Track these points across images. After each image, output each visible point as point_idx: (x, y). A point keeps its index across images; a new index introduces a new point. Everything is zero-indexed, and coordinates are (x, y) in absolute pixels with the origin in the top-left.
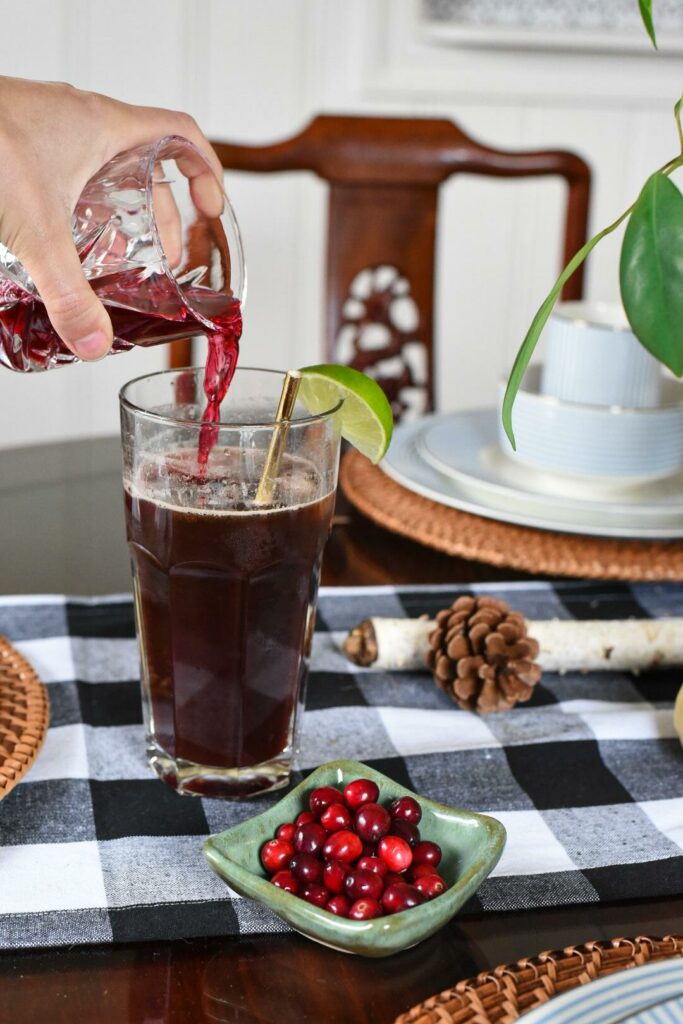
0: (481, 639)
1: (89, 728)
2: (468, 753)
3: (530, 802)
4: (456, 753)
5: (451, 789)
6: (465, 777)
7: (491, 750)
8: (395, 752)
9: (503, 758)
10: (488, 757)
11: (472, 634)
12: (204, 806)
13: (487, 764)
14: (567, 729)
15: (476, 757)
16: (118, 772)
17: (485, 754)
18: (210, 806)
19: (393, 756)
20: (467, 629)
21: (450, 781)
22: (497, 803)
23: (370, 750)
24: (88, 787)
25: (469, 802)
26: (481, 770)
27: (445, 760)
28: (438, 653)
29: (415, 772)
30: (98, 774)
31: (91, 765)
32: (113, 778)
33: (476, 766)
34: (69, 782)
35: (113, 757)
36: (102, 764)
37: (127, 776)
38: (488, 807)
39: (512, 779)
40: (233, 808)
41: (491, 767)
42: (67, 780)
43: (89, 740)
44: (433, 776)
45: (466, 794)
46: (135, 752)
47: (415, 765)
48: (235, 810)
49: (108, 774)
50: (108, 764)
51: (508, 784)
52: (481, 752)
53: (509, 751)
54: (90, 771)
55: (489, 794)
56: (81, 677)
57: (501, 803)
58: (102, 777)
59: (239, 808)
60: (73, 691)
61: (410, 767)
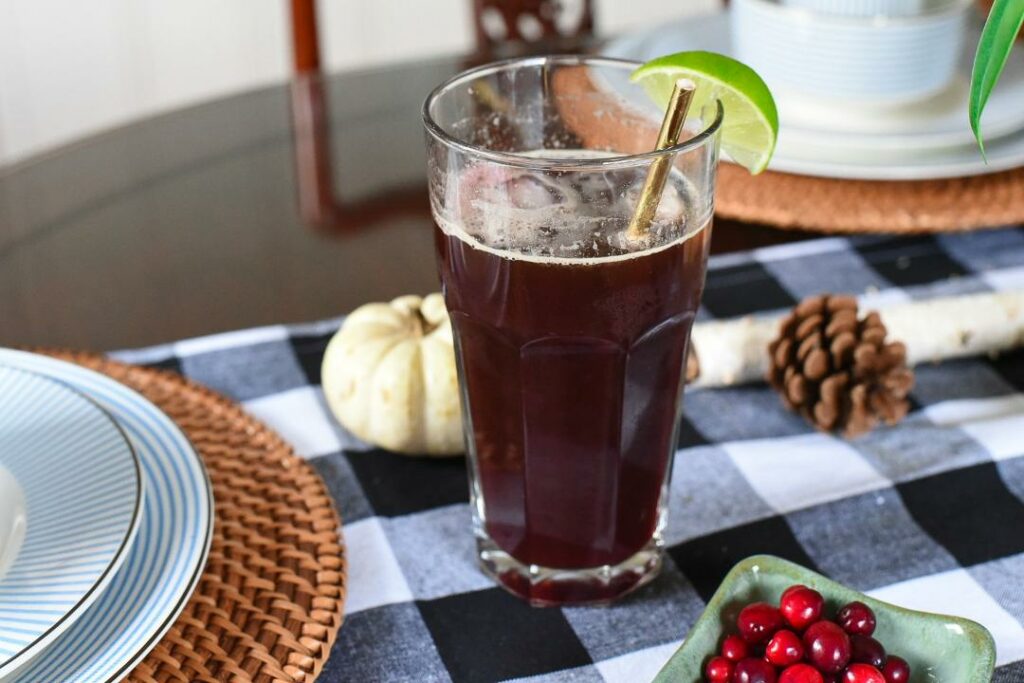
0: (848, 353)
1: (385, 521)
2: (856, 499)
3: (951, 559)
4: (842, 501)
5: (853, 550)
6: (862, 534)
7: (882, 492)
8: (768, 508)
9: (896, 499)
10: (880, 500)
11: (837, 347)
12: (570, 621)
13: (882, 509)
14: (956, 448)
15: (865, 503)
16: (445, 583)
17: (875, 498)
18: (577, 617)
19: (769, 514)
20: (826, 343)
21: (848, 540)
22: (913, 565)
23: (736, 508)
24: (418, 614)
25: (880, 568)
26: (876, 520)
27: (833, 512)
28: (789, 372)
29: (804, 533)
30: (421, 591)
31: (409, 579)
32: (442, 593)
33: (869, 515)
34: (393, 610)
35: (429, 561)
36: (422, 574)
37: (459, 590)
38: (907, 572)
39: (914, 527)
40: (605, 618)
41: (887, 513)
42: (388, 606)
43: (392, 539)
44: (825, 536)
45: (872, 557)
46: (455, 548)
47: (800, 524)
48: (610, 621)
49: (435, 588)
50: (428, 572)
51: (914, 535)
52: (870, 495)
53: (903, 489)
54: (412, 589)
55: (899, 553)
56: (348, 445)
57: (920, 565)
58: (429, 595)
59: (613, 618)
60: (345, 468)
61: (794, 526)
